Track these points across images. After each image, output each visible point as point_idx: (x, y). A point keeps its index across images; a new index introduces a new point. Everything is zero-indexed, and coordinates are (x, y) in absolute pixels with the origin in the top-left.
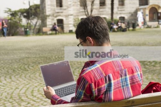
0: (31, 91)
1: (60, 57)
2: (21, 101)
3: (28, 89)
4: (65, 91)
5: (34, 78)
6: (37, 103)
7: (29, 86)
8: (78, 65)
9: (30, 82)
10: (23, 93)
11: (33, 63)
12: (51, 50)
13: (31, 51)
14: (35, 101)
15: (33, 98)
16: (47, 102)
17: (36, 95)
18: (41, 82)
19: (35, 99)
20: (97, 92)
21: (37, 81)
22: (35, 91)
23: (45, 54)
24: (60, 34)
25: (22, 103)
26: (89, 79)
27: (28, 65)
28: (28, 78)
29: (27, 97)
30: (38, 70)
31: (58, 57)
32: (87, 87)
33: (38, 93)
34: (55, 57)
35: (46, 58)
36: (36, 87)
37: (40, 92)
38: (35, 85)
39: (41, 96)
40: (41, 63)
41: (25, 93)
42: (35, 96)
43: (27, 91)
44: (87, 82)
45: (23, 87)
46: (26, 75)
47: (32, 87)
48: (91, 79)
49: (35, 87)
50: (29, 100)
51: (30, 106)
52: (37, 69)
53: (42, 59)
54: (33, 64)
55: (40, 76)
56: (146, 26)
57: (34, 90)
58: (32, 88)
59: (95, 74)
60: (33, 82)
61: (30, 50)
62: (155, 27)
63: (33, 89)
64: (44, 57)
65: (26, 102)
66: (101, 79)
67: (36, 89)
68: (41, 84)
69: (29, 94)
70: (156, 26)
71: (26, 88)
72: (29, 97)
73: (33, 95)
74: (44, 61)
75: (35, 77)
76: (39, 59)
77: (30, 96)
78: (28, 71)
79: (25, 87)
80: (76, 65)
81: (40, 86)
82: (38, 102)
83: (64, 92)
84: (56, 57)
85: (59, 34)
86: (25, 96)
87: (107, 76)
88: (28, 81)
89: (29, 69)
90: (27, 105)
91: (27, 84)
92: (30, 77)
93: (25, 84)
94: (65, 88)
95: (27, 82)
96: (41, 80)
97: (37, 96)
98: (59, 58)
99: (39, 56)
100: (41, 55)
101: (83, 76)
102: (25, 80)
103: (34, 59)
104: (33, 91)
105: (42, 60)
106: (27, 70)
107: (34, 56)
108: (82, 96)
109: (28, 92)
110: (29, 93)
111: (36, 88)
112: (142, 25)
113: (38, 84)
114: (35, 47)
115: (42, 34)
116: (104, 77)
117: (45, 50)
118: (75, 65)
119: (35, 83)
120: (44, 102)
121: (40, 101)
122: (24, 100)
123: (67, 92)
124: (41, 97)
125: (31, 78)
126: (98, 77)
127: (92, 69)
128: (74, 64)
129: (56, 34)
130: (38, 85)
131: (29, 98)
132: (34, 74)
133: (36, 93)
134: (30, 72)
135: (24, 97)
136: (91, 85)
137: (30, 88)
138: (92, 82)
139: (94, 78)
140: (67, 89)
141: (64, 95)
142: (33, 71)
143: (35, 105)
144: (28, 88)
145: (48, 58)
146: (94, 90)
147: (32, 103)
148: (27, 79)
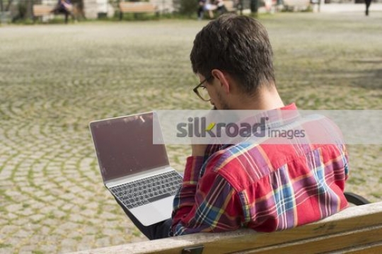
0: (26, 173)
1: (85, 82)
2: (5, 202)
3: (19, 169)
4: (147, 189)
5: (29, 138)
6: (46, 206)
7: (20, 160)
8: (134, 103)
9: (20, 149)
10: (7, 180)
11: (21, 97)
12: (60, 65)
13: (9, 66)
14: (40, 200)
15: (34, 191)
16: (72, 203)
17: (41, 185)
18: (49, 150)
19: (39, 194)
20: (256, 212)
21: (37, 145)
22: (37, 173)
23: (47, 74)
24: (76, 21)
25: (8, 205)
26: (236, 178)
27: (7, 104)
28: (13, 138)
29: (19, 189)
30: (34, 116)
31: (81, 83)
32: (232, 199)
33: (46, 178)
34: (73, 82)
35: (51, 84)
36: (38, 162)
37: (51, 176)
38: (35, 157)
39: (55, 186)
40: (41, 98)
41: (11, 179)
42: (39, 188)
43: (17, 174)
44: (232, 187)
45: (5, 163)
46: (7, 130)
47: (28, 163)
48: (241, 181)
49: (35, 163)
50: (25, 197)
51: (31, 213)
52: (33, 114)
53: (42, 86)
54: (19, 100)
55: (42, 133)
56: (281, 7)
57: (34, 169)
58: (29, 165)
59: (248, 167)
60: (27, 149)
61: (8, 63)
62: (303, 11)
63: (31, 166)
64: (45, 82)
65: (19, 203)
66: (264, 179)
67: (39, 167)
68: (48, 154)
69: (22, 181)
70: (305, 8)
71: (12, 164)
72: (23, 189)
73: (32, 185)
74: (46, 94)
75: (31, 135)
76: (34, 88)
77: (27, 186)
78: (11, 121)
79: (9, 162)
80: (129, 105)
81: (48, 161)
82: (48, 202)
83: (145, 192)
84: (77, 82)
85: (73, 22)
86: (15, 188)
87: (277, 171)
88: (15, 146)
89: (12, 116)
90: (22, 210)
91: (14, 156)
92: (17, 134)
93: (9, 155)
94: (148, 181)
95: (13, 149)
96: (47, 143)
97: (44, 187)
98: (83, 85)
99: (32, 79)
100: (37, 78)
101: (219, 171)
102: (6, 145)
103: (22, 87)
104: (31, 172)
105: (41, 90)
106: (9, 118)
107: (21, 79)
108: (214, 220)
109: (20, 176)
110: (21, 178)
111: (37, 165)
112: (273, 5)
113: (42, 154)
114: (18, 54)
115: (31, 21)
116: (271, 174)
117: (43, 64)
118: (126, 105)
119: (35, 151)
120: (62, 202)
121: (54, 201)
122: (13, 198)
123: (153, 192)
124: (54, 188)
125: (21, 138)
126: (256, 172)
127: (242, 152)
128: (124, 102)
129: (66, 21)
130: (42, 158)
131: (23, 193)
132: (27, 127)
133: (40, 177)
134: (15, 122)
135: (12, 190)
136: (242, 194)
137: (22, 165)
138: (243, 188)
139: (247, 177)
140: (154, 185)
141: (146, 199)
142: (24, 120)
143: (41, 211)
144: (18, 166)
145: (55, 85)
146: (247, 207)
147: (33, 206)
148: (13, 141)
